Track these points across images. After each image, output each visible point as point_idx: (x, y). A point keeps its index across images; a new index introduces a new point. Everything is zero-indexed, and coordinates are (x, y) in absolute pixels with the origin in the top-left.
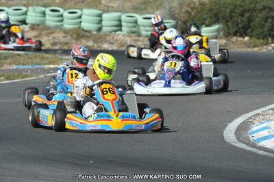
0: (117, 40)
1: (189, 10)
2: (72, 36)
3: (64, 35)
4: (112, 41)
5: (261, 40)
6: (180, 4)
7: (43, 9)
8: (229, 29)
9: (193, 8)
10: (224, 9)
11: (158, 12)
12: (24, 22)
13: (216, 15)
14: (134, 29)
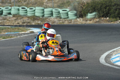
0: (51, 20)
1: (82, 6)
2: (31, 19)
3: (28, 19)
4: (49, 21)
5: (114, 19)
6: (78, 4)
7: (18, 7)
8: (100, 14)
9: (84, 6)
10: (97, 6)
11: (68, 8)
12: (10, 14)
13: (94, 8)
14: (58, 15)
